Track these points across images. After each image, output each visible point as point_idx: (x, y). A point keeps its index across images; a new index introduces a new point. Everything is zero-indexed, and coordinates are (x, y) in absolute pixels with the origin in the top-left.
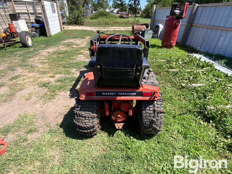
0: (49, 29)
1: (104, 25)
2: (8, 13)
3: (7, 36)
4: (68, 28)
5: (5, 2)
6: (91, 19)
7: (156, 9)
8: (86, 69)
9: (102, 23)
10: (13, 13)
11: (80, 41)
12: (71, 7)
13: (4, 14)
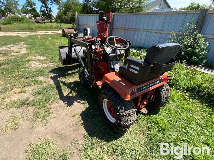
1: (28, 30)
7: (78, 16)
8: (54, 75)
11: (15, 47)
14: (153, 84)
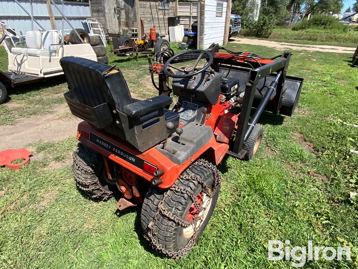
0: (202, 39)
2: (167, 17)
3: (145, 43)
4: (239, 41)
5: (168, 2)
6: (294, 29)
9: (302, 37)
10: (173, 16)
12: (266, 9)
13: (162, 17)
14: (119, 152)
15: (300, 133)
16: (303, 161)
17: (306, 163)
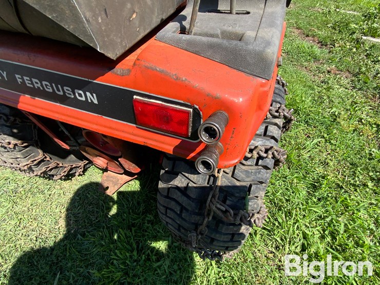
15: (297, 28)
16: (316, 59)
17: (321, 61)
